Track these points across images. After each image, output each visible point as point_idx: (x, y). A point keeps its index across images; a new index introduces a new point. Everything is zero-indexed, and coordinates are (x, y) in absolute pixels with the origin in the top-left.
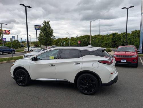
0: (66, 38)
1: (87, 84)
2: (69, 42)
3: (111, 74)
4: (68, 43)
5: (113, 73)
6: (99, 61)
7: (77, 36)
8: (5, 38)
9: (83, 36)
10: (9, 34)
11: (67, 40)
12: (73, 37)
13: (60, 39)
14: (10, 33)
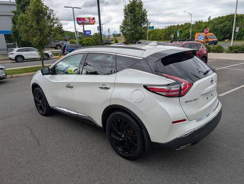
0: (186, 24)
1: (123, 136)
2: (191, 31)
3: (173, 122)
4: (188, 34)
5: (185, 120)
6: (145, 87)
7: (209, 18)
8: (90, 31)
9: (223, 17)
10: (93, 24)
11: (186, 29)
12: (200, 22)
13: (174, 26)
14: (95, 21)
